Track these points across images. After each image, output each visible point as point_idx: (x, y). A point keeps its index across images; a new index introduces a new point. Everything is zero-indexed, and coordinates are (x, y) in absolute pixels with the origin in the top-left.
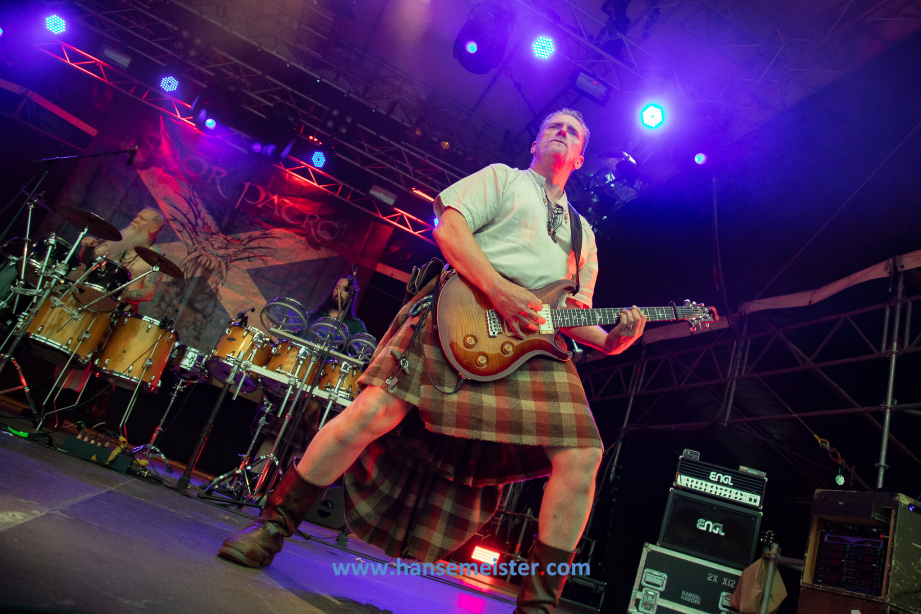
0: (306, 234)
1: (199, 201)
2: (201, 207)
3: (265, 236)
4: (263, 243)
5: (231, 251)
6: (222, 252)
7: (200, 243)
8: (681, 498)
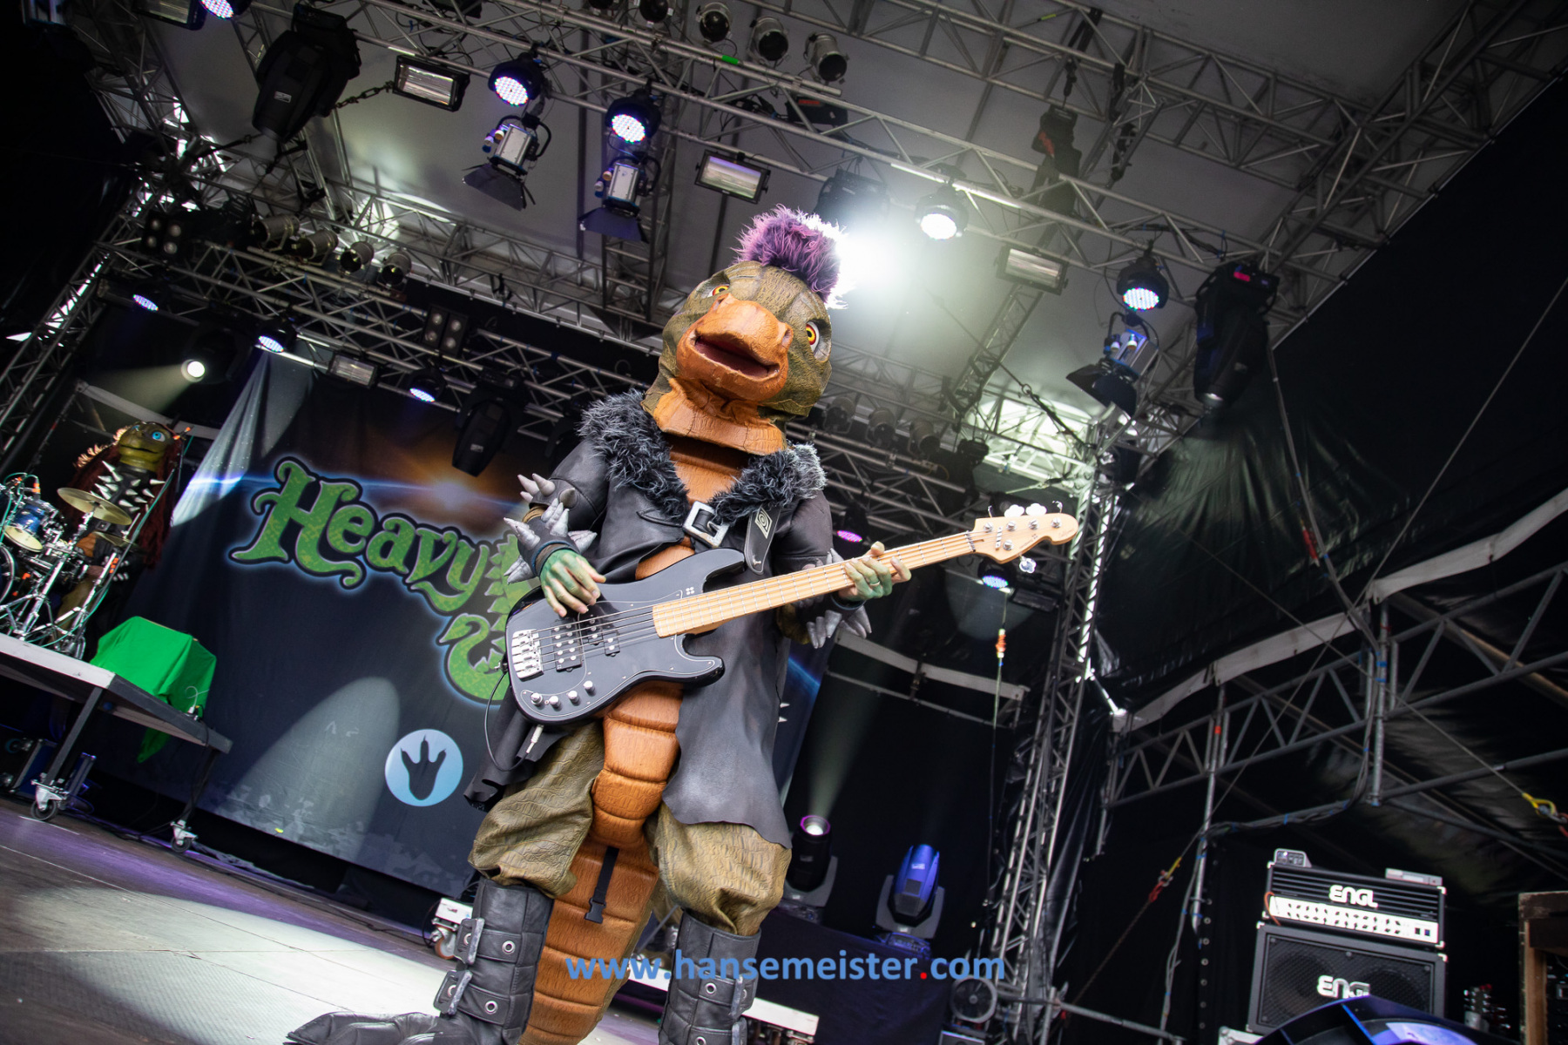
8: (1281, 940)
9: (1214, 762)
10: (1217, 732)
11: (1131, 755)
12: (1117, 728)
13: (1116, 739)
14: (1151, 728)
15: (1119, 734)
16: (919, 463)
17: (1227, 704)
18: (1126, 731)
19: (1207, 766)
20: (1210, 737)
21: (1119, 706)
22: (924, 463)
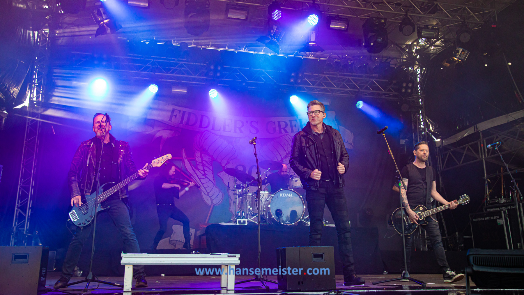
9: (483, 155)
10: (482, 146)
11: (446, 154)
12: (437, 146)
13: (438, 148)
14: (453, 145)
15: (439, 147)
16: (372, 75)
17: (484, 137)
18: (442, 146)
19: (481, 157)
20: (479, 148)
21: (437, 138)
22: (374, 75)
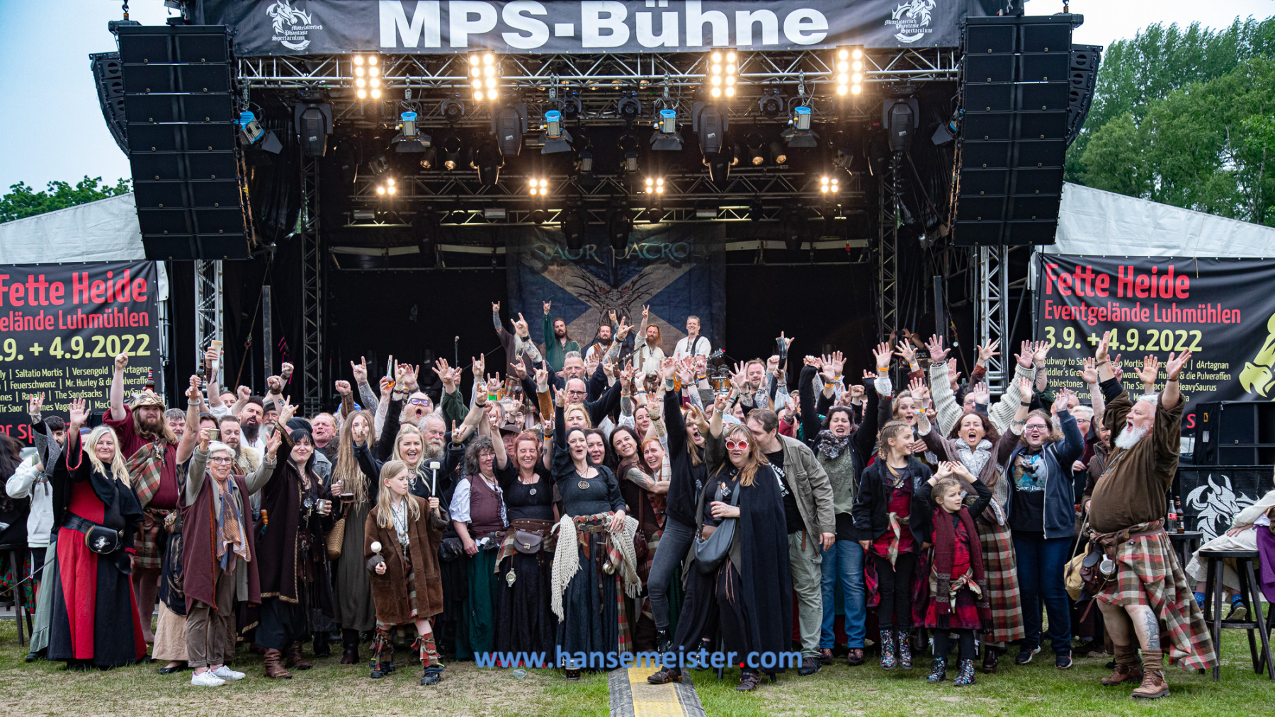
0: (667, 260)
1: (588, 274)
2: (592, 278)
3: (642, 277)
4: (642, 282)
5: (625, 298)
6: (620, 302)
7: (603, 302)
